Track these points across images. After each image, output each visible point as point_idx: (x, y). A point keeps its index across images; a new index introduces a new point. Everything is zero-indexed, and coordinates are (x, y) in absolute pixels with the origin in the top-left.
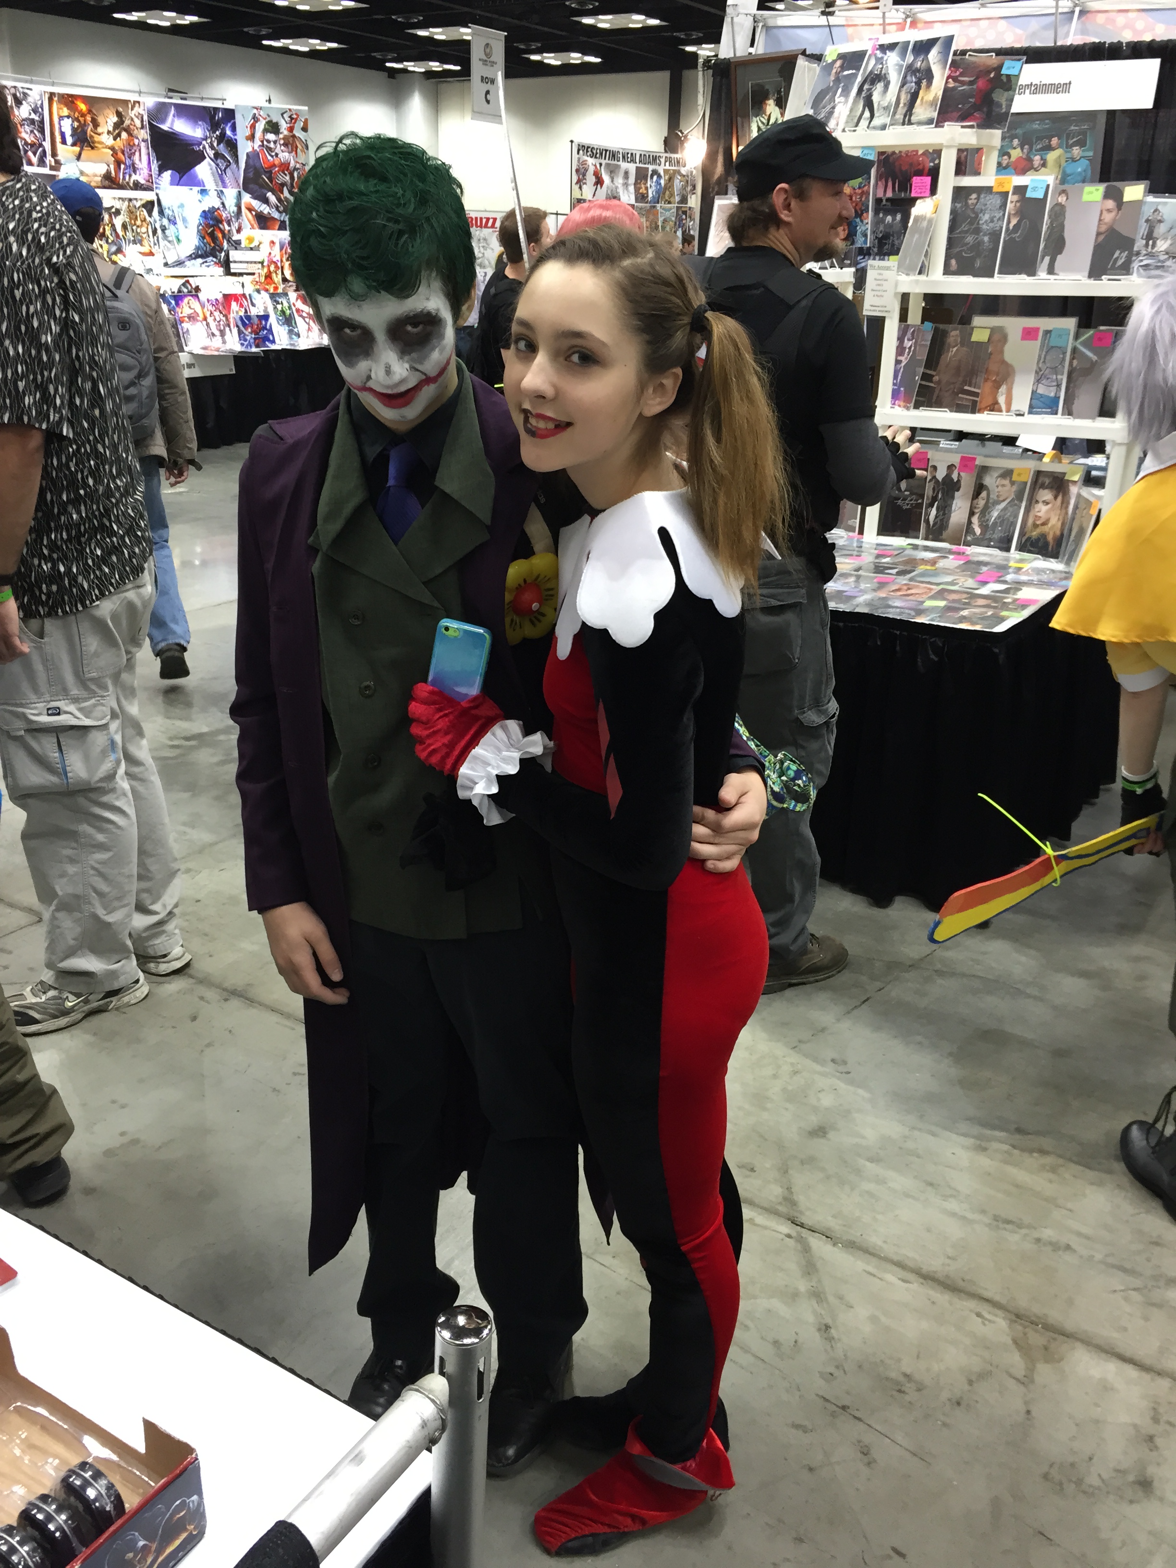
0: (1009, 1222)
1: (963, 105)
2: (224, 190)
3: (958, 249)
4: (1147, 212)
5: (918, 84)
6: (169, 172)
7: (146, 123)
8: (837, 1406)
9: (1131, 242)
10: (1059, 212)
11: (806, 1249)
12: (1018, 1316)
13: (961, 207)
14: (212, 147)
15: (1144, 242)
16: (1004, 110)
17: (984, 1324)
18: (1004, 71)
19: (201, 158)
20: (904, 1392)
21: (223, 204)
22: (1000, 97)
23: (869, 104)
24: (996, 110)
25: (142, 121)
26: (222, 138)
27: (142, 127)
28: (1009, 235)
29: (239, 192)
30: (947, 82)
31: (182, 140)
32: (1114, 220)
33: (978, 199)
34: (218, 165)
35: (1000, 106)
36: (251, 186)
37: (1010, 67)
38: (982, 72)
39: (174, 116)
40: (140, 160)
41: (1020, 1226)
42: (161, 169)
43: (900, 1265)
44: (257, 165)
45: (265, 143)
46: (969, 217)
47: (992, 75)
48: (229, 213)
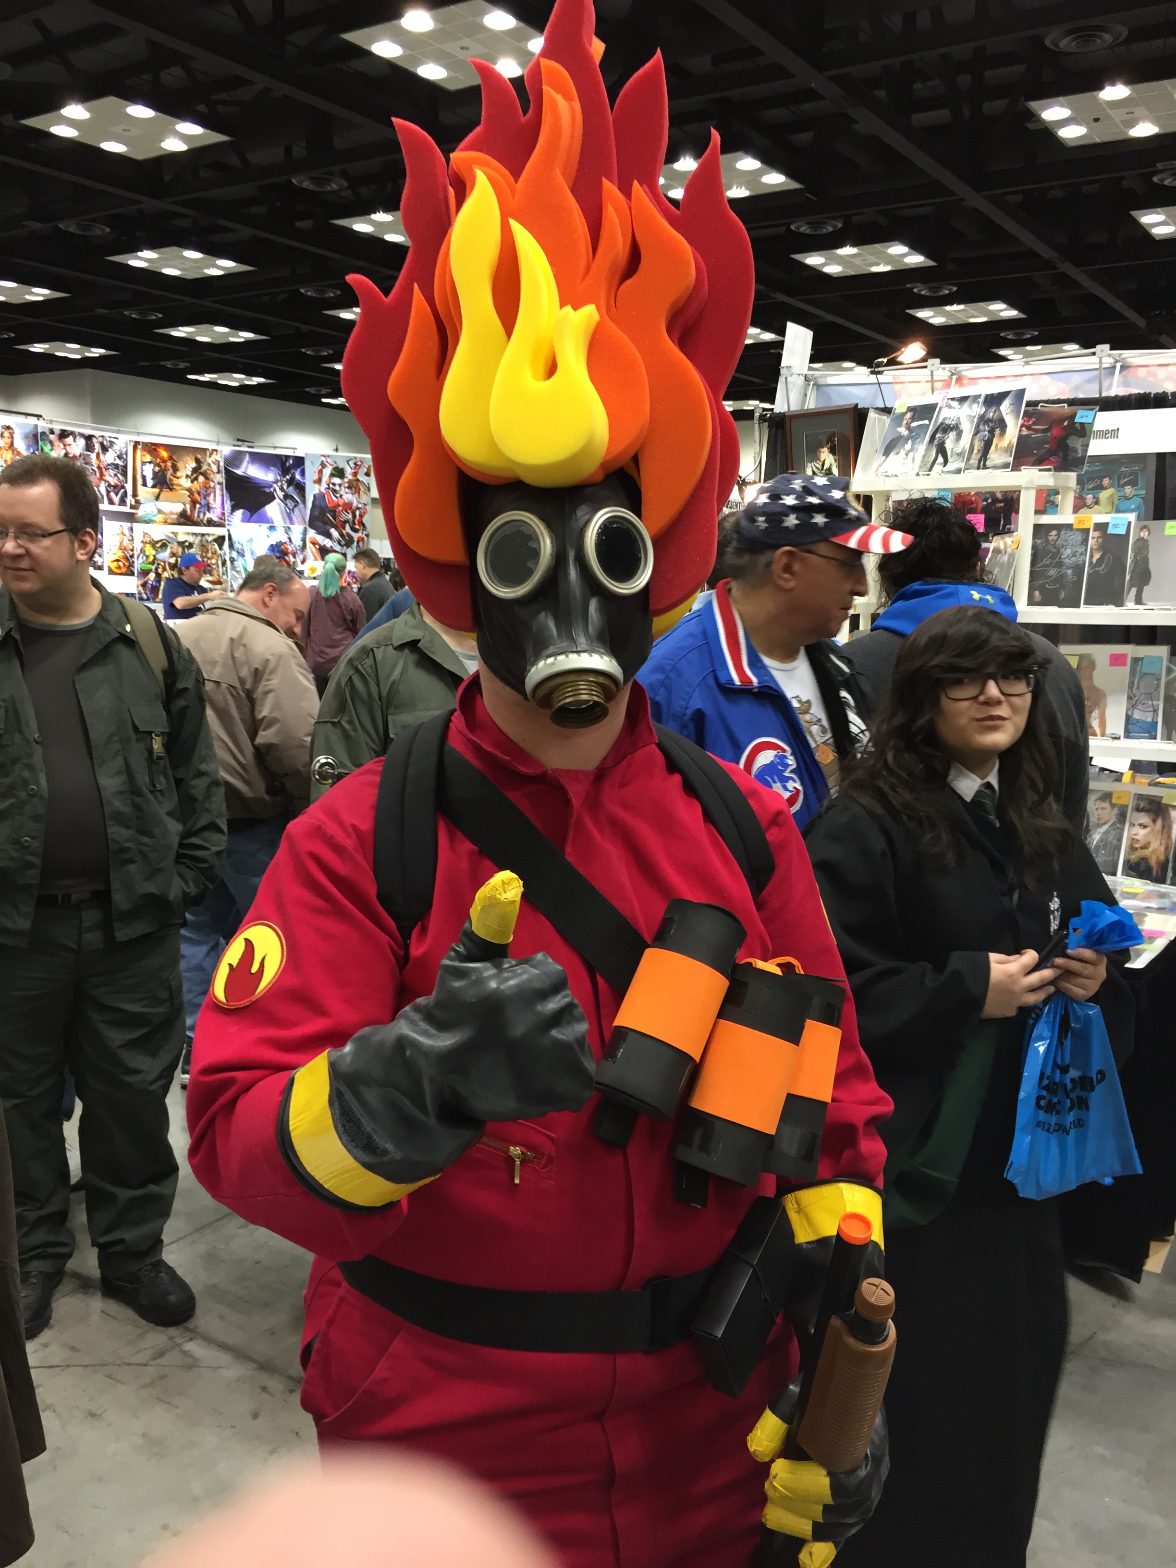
1: (1038, 450)
2: (291, 526)
3: (1041, 582)
5: (992, 432)
6: (241, 511)
7: (222, 468)
10: (1142, 546)
13: (1042, 543)
14: (282, 489)
16: (1080, 455)
18: (1077, 420)
21: (290, 538)
22: (1075, 442)
23: (942, 450)
24: (1072, 455)
25: (219, 467)
26: (291, 482)
27: (219, 472)
28: (1092, 569)
29: (305, 528)
30: (1020, 431)
31: (256, 483)
33: (1058, 535)
34: (286, 505)
35: (1077, 451)
36: (317, 523)
37: (1082, 416)
38: (1055, 421)
39: (248, 462)
40: (215, 500)
42: (234, 508)
44: (323, 505)
45: (331, 486)
46: (1050, 551)
47: (1066, 423)
48: (295, 546)
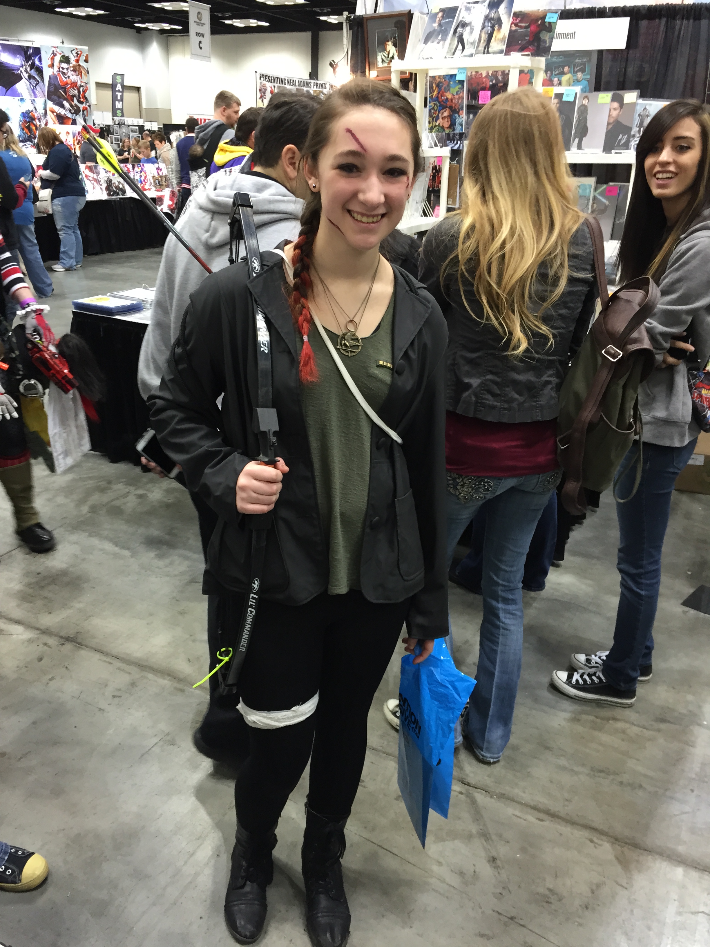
0: (601, 771)
2: (35, 99)
4: (639, 109)
5: (493, 27)
8: (508, 918)
9: (630, 129)
10: (584, 110)
11: (473, 802)
12: (617, 839)
14: (26, 71)
15: (638, 129)
16: (548, 45)
17: (595, 847)
19: (19, 78)
20: (550, 903)
21: (35, 108)
22: (545, 36)
23: (461, 40)
24: (542, 44)
26: (32, 66)
29: (45, 100)
30: (511, 27)
31: (7, 67)
32: (618, 115)
34: (30, 83)
36: (53, 97)
37: (550, 17)
38: (533, 20)
39: (1, 51)
41: (608, 774)
43: (535, 808)
44: (56, 83)
45: (61, 69)
47: (539, 22)
48: (39, 114)
